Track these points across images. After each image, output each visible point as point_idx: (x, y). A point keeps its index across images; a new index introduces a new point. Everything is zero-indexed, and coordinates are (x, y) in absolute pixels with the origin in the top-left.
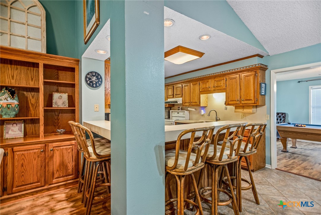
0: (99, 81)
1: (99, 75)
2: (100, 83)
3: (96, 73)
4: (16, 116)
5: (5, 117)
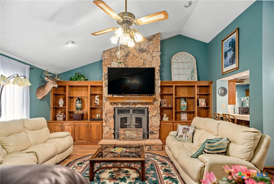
0: (225, 92)
1: (225, 88)
2: (226, 93)
3: (224, 88)
4: (186, 110)
5: (183, 110)
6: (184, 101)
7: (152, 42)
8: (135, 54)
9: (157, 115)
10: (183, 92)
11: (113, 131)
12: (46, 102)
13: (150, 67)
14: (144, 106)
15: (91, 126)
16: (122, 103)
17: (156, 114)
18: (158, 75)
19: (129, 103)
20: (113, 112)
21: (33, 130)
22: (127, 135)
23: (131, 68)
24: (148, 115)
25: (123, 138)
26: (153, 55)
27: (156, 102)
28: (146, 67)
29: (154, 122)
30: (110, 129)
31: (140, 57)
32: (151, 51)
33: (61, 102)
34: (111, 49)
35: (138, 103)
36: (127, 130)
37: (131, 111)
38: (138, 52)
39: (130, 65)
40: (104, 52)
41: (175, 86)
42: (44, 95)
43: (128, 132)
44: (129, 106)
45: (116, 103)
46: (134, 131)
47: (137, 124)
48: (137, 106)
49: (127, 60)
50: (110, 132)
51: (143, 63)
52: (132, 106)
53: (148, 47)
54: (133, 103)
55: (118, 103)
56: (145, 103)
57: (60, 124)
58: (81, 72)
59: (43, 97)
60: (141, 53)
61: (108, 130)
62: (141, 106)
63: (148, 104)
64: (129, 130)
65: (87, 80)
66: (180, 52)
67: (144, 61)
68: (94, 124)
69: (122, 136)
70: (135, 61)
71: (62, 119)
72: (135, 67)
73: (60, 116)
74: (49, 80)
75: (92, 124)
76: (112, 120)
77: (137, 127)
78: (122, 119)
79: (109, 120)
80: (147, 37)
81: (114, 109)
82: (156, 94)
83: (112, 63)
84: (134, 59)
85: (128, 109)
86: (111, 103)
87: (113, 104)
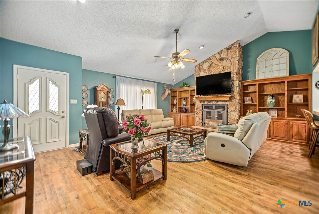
4: (274, 107)
5: (269, 107)
6: (270, 98)
7: (231, 50)
8: (217, 64)
9: (235, 111)
10: (272, 89)
11: (201, 121)
12: (167, 102)
13: (228, 71)
14: (224, 103)
15: (189, 117)
16: (207, 101)
17: (234, 109)
18: (236, 77)
19: (212, 101)
20: (202, 107)
21: (155, 115)
22: (210, 124)
23: (213, 75)
24: (227, 110)
25: (207, 126)
26: (231, 61)
27: (235, 100)
28: (226, 72)
29: (233, 116)
30: (200, 119)
31: (220, 65)
32: (230, 58)
33: (175, 101)
34: (199, 64)
35: (219, 101)
36: (211, 121)
37: (214, 106)
38: (219, 61)
39: (213, 73)
40: (195, 66)
41: (259, 84)
42: (165, 97)
43: (211, 122)
44: (212, 103)
45: (203, 101)
46: (216, 122)
47: (218, 117)
48: (219, 103)
49: (211, 69)
50: (199, 121)
51: (222, 69)
52: (215, 103)
53: (227, 55)
54: (215, 101)
55: (204, 101)
56: (225, 100)
57: (173, 114)
58: (186, 82)
59: (165, 99)
60: (221, 62)
61: (198, 120)
62: (221, 103)
63: (227, 101)
64: (212, 121)
65: (189, 86)
66: (269, 50)
67: (224, 67)
68: (191, 115)
69: (207, 125)
70: (216, 69)
71: (175, 111)
72: (217, 73)
73: (174, 109)
74: (167, 89)
75: (190, 115)
76: (201, 113)
77: (218, 119)
78: (207, 112)
79: (199, 113)
80: (226, 48)
81: (202, 105)
82: (234, 93)
83: (200, 73)
84: (215, 67)
85: (211, 105)
86: (200, 101)
87: (201, 102)
